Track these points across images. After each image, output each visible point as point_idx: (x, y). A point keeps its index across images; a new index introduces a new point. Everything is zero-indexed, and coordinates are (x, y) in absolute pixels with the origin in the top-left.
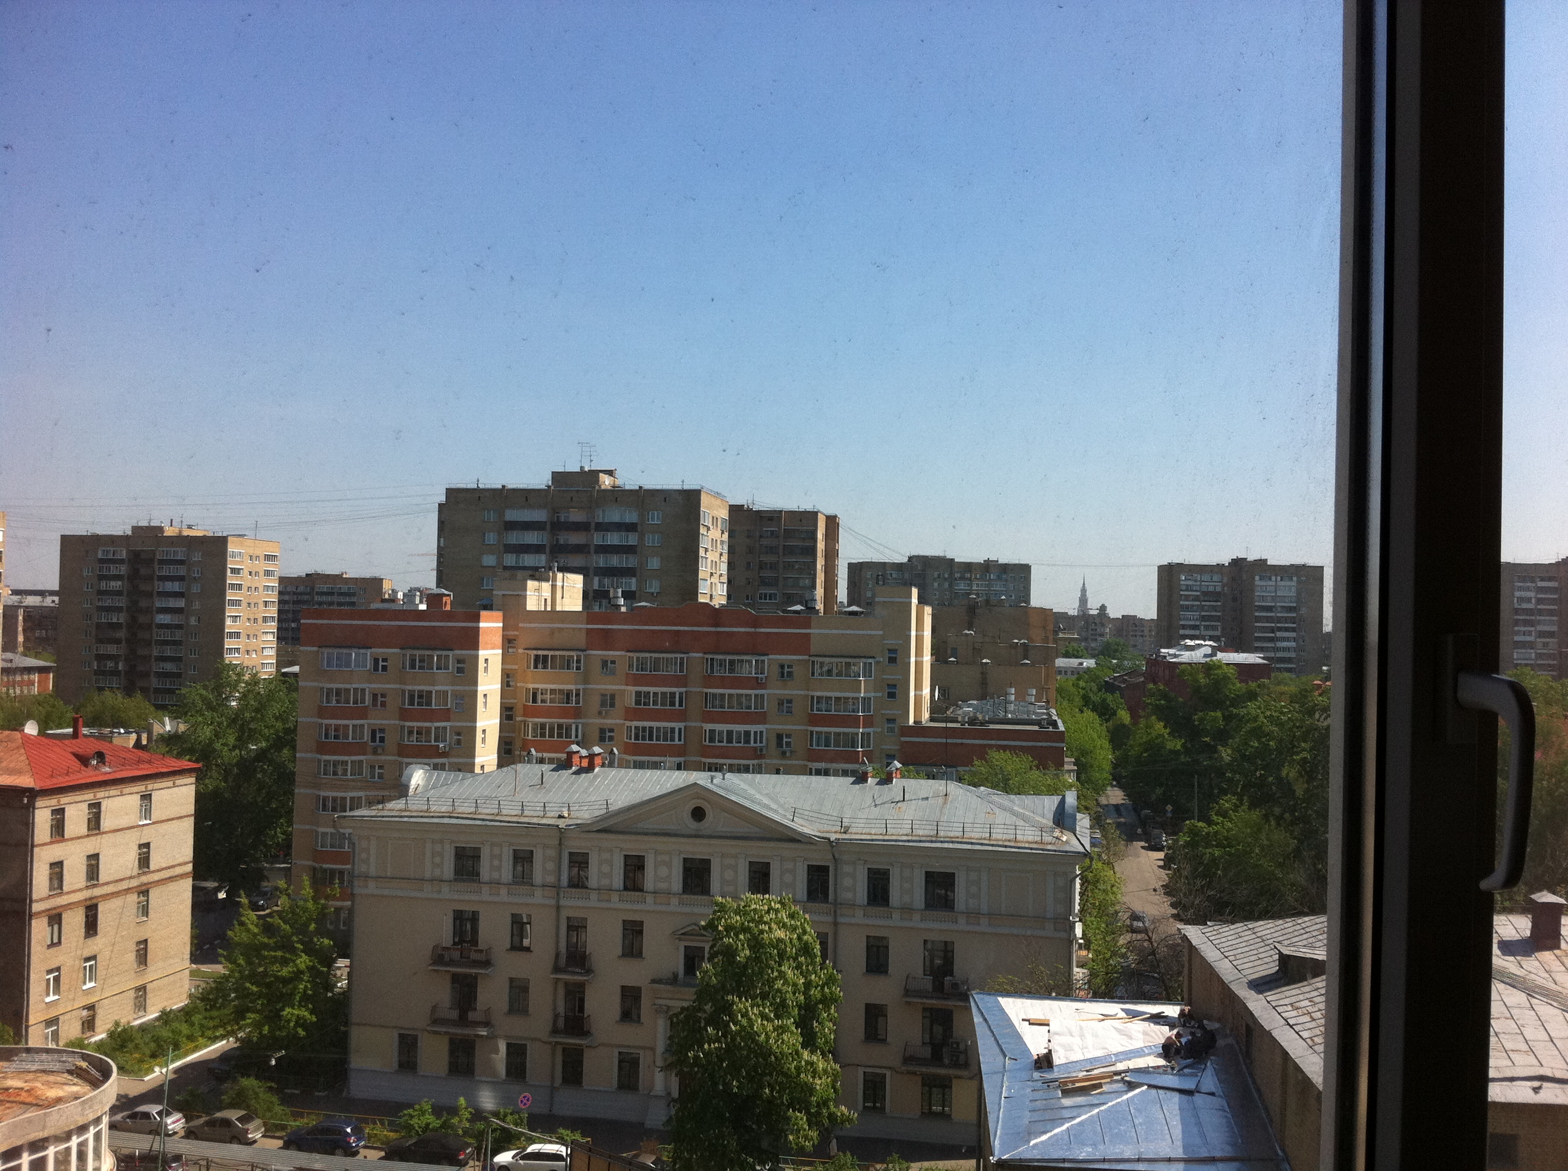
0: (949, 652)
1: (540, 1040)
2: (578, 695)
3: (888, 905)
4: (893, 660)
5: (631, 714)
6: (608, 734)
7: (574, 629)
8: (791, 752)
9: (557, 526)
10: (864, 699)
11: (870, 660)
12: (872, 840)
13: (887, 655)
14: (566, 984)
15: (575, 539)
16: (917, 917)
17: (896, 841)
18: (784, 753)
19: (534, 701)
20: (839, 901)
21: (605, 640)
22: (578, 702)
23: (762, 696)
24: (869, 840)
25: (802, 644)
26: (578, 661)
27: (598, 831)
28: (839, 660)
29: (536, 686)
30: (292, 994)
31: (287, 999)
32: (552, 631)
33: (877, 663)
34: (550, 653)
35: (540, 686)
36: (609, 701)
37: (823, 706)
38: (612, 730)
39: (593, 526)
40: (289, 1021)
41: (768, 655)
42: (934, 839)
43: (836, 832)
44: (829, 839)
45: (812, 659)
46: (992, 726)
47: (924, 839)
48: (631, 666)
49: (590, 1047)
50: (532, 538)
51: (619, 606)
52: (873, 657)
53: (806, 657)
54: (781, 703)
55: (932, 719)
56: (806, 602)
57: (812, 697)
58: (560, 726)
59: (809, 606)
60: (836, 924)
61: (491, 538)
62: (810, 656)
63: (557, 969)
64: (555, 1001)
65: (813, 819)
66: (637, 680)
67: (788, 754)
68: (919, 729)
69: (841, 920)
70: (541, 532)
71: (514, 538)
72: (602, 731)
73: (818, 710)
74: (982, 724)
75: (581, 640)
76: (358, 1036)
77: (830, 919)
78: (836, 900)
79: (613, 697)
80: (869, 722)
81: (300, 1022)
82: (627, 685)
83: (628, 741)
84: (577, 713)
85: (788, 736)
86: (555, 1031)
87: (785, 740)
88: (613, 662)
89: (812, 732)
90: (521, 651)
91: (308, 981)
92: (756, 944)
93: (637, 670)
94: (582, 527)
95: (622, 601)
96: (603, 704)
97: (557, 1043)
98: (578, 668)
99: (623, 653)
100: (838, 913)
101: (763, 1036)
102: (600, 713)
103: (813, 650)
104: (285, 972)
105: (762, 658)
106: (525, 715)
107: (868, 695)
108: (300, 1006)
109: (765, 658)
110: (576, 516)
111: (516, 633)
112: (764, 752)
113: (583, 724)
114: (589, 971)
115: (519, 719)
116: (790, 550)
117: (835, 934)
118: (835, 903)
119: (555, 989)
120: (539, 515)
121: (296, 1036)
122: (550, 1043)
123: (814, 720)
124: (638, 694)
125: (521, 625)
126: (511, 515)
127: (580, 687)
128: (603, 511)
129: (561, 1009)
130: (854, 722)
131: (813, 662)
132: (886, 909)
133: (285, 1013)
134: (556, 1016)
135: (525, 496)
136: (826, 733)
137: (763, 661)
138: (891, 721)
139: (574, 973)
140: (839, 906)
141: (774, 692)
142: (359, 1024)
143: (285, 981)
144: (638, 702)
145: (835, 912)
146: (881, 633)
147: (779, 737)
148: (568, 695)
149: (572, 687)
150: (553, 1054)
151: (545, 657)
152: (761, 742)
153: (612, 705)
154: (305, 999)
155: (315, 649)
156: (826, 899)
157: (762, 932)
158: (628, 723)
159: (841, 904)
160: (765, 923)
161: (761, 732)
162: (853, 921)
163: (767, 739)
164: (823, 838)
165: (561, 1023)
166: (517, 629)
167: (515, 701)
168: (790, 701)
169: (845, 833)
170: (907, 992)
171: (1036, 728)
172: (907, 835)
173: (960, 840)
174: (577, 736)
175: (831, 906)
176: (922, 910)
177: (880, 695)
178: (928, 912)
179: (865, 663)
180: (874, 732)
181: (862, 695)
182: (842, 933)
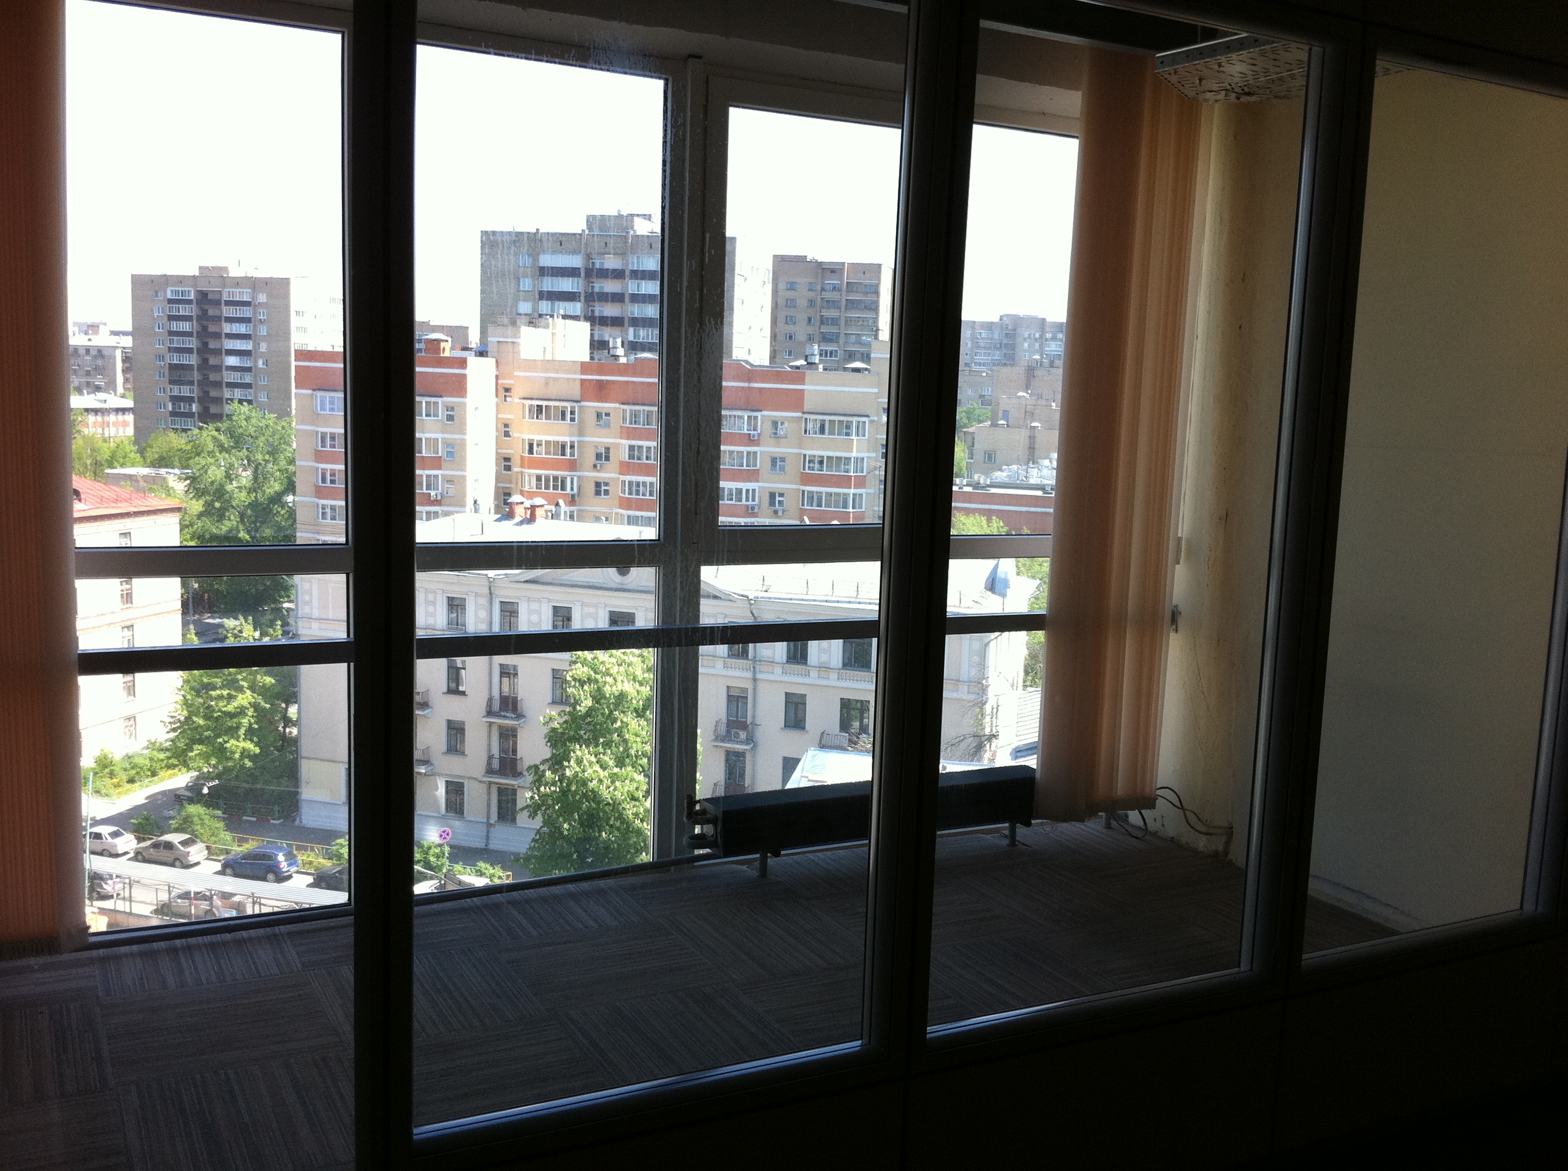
0: (1001, 414)
1: (476, 779)
2: (572, 447)
3: (806, 664)
5: (625, 468)
6: (603, 488)
7: (568, 379)
8: (783, 511)
9: (592, 273)
10: (856, 458)
11: (864, 419)
12: (791, 599)
14: (500, 727)
15: (611, 286)
16: (834, 676)
17: (816, 600)
18: (776, 512)
19: (531, 451)
20: (757, 659)
21: (600, 391)
22: (572, 454)
23: (755, 453)
25: (795, 401)
26: (572, 413)
27: (526, 582)
28: (832, 418)
29: (531, 437)
30: (238, 728)
31: (233, 732)
32: (547, 381)
33: (872, 422)
34: (544, 403)
35: (536, 438)
36: (603, 456)
37: (815, 465)
38: (606, 484)
39: (627, 273)
40: (233, 753)
41: (761, 411)
42: (854, 600)
43: (756, 590)
44: (748, 597)
45: (806, 416)
46: (993, 490)
47: (844, 599)
48: (624, 419)
49: (522, 787)
50: (566, 285)
51: (616, 357)
52: (868, 416)
53: (799, 414)
54: (774, 461)
57: (805, 456)
58: (556, 479)
60: (755, 680)
61: (527, 284)
62: (804, 413)
63: (490, 713)
64: (489, 745)
66: (629, 434)
67: (780, 513)
69: (759, 676)
70: (576, 279)
71: (550, 284)
72: (598, 485)
73: (811, 468)
74: (983, 488)
75: (576, 392)
76: (307, 769)
77: (749, 675)
78: (755, 657)
79: (607, 449)
80: (860, 482)
81: (245, 753)
82: (621, 438)
83: (622, 495)
84: (572, 465)
85: (781, 495)
86: (490, 771)
87: (778, 499)
88: (607, 415)
89: (803, 492)
90: (517, 400)
91: (253, 716)
93: (631, 423)
94: (618, 274)
95: (620, 351)
96: (598, 456)
97: (490, 783)
98: (572, 420)
99: (617, 405)
100: (758, 668)
102: (595, 466)
103: (806, 408)
104: (230, 708)
105: (755, 414)
106: (522, 466)
107: (861, 455)
108: (244, 740)
109: (759, 414)
110: (611, 262)
111: (511, 382)
112: (756, 510)
113: (579, 477)
114: (520, 716)
115: (516, 469)
117: (755, 689)
118: (754, 660)
119: (490, 732)
120: (575, 261)
121: (243, 767)
122: (484, 782)
123: (806, 479)
124: (632, 448)
125: (516, 373)
126: (548, 260)
127: (575, 439)
128: (638, 258)
129: (496, 751)
130: (845, 481)
131: (806, 419)
132: (804, 667)
133: (228, 745)
134: (490, 757)
135: (562, 241)
136: (818, 492)
137: (756, 418)
139: (505, 717)
140: (758, 663)
141: (765, 450)
142: (306, 758)
143: (231, 715)
144: (631, 457)
145: (754, 668)
146: (876, 390)
147: (772, 496)
148: (563, 447)
149: (567, 439)
150: (489, 793)
151: (540, 407)
152: (753, 500)
153: (607, 458)
154: (250, 733)
155: (310, 392)
158: (622, 478)
159: (760, 661)
161: (754, 490)
162: (771, 677)
163: (760, 498)
164: (742, 596)
165: (496, 764)
166: (511, 377)
167: (512, 452)
168: (783, 460)
169: (766, 591)
174: (572, 489)
175: (750, 662)
176: (840, 669)
177: (874, 455)
178: (844, 671)
179: (859, 422)
180: (867, 493)
181: (854, 454)
182: (761, 686)
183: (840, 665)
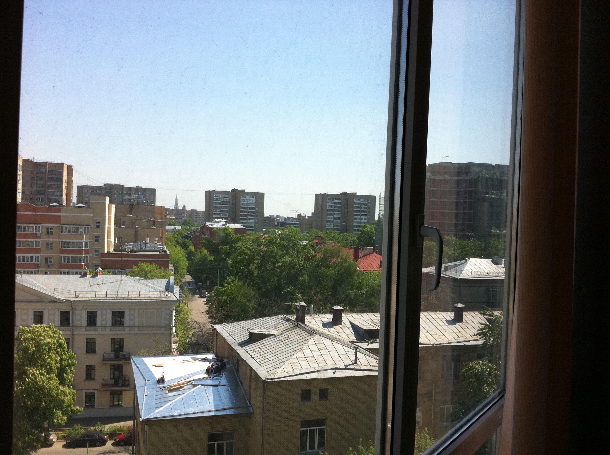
0: (122, 223)
3: (96, 326)
4: (98, 226)
8: (52, 265)
10: (85, 242)
11: (87, 226)
12: (89, 300)
13: (95, 224)
16: (108, 329)
17: (100, 300)
18: (49, 266)
20: (74, 325)
23: (39, 242)
24: (88, 300)
25: (57, 220)
28: (74, 226)
33: (91, 227)
37: (67, 246)
41: (41, 224)
42: (116, 298)
43: (73, 298)
44: (70, 301)
45: (61, 226)
46: (140, 253)
47: (112, 298)
52: (89, 225)
53: (59, 225)
54: (47, 244)
55: (114, 251)
56: (59, 201)
57: (62, 242)
59: (60, 203)
60: (73, 335)
62: (61, 225)
65: (63, 292)
67: (51, 266)
68: (109, 255)
69: (75, 333)
73: (64, 247)
74: (136, 252)
77: (71, 333)
78: (73, 325)
80: (87, 252)
85: (51, 258)
87: (49, 260)
89: (61, 257)
92: (38, 345)
100: (74, 330)
101: (41, 382)
103: (62, 222)
105: (38, 225)
107: (87, 241)
109: (40, 225)
112: (40, 265)
116: (50, 179)
117: (73, 339)
123: (63, 251)
130: (81, 252)
131: (62, 227)
132: (95, 327)
136: (68, 257)
137: (39, 227)
138: (97, 251)
141: (45, 239)
145: (73, 330)
146: (93, 215)
147: (47, 259)
152: (38, 261)
156: (68, 324)
157: (41, 340)
159: (75, 327)
160: (42, 336)
161: (38, 257)
162: (81, 333)
163: (41, 260)
164: (67, 300)
168: (51, 244)
169: (77, 298)
170: (104, 360)
171: (158, 253)
172: (104, 297)
173: (126, 298)
175: (71, 328)
176: (110, 327)
177: (92, 241)
178: (113, 327)
179: (86, 228)
180: (89, 256)
181: (84, 241)
182: (76, 338)
183: (111, 325)
